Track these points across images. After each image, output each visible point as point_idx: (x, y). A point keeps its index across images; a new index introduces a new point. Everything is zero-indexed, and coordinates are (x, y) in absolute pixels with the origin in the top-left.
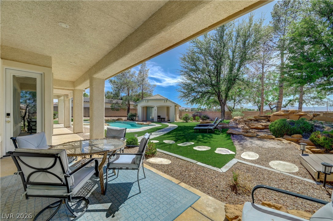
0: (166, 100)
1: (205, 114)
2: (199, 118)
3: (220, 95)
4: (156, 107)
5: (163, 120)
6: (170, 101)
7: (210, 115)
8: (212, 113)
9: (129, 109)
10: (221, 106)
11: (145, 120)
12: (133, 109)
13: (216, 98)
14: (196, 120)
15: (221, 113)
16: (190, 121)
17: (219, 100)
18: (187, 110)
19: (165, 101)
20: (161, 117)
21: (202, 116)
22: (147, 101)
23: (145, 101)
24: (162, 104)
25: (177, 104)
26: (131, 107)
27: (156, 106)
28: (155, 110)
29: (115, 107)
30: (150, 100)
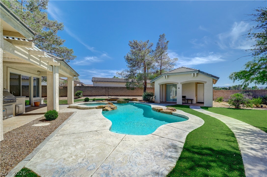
0: (198, 72)
4: (179, 84)
5: (190, 102)
9: (145, 88)
11: (164, 101)
12: (151, 88)
19: (195, 74)
20: (187, 98)
22: (166, 76)
23: (164, 76)
24: (190, 79)
26: (148, 86)
27: (181, 83)
28: (179, 88)
29: (130, 86)
30: (171, 75)
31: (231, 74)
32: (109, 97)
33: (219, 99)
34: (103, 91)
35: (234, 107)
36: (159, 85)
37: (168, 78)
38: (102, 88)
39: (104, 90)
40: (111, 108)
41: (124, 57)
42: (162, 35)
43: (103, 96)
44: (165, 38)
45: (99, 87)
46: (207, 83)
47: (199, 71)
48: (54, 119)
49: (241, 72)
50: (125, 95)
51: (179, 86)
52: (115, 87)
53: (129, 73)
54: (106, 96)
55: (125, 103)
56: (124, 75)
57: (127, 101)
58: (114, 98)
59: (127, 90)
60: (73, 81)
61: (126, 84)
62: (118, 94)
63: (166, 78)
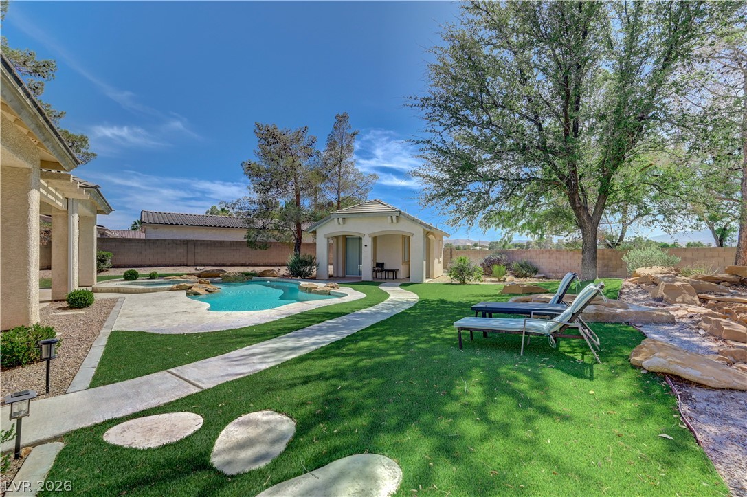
0: (398, 214)
1: (526, 257)
2: (503, 269)
3: (576, 186)
4: (367, 236)
5: (391, 276)
6: (408, 217)
7: (542, 262)
8: (548, 255)
9: (298, 246)
10: (580, 227)
11: (341, 275)
12: (308, 243)
13: (563, 201)
14: (495, 277)
15: (583, 253)
16: (472, 280)
17: (574, 208)
18: (478, 248)
19: (394, 218)
20: (386, 267)
21: (515, 265)
22: (340, 219)
23: (336, 220)
24: (385, 226)
25: (430, 228)
26: (306, 239)
27: (369, 235)
28: (366, 246)
29: (258, 238)
30: (349, 217)
32: (198, 268)
34: (180, 253)
36: (326, 239)
37: (344, 223)
38: (177, 244)
39: (183, 251)
40: (207, 291)
41: (242, 165)
42: (341, 114)
43: (178, 266)
44: (348, 124)
45: (165, 240)
46: (414, 237)
47: (400, 212)
48: (87, 305)
50: (245, 263)
51: (367, 241)
52: (214, 241)
53: (255, 206)
54: (187, 266)
55: (242, 281)
56: (240, 209)
57: (248, 278)
58: (213, 271)
59: (248, 248)
60: (95, 227)
61: (245, 233)
62: (225, 260)
63: (339, 223)
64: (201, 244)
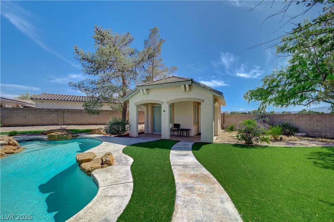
0: (190, 83)
4: (165, 103)
5: (185, 134)
8: (308, 118)
9: (124, 112)
11: (150, 132)
19: (187, 86)
20: (181, 127)
22: (145, 90)
23: (141, 91)
24: (180, 95)
27: (167, 102)
28: (164, 111)
30: (151, 87)
31: (246, 93)
33: (229, 127)
34: (53, 117)
35: (243, 142)
36: (136, 106)
37: (147, 93)
38: (51, 111)
39: (55, 116)
43: (52, 125)
45: (43, 109)
46: (204, 103)
47: (192, 81)
49: (258, 91)
51: (165, 107)
54: (58, 125)
55: (67, 139)
63: (144, 94)
64: (68, 112)
